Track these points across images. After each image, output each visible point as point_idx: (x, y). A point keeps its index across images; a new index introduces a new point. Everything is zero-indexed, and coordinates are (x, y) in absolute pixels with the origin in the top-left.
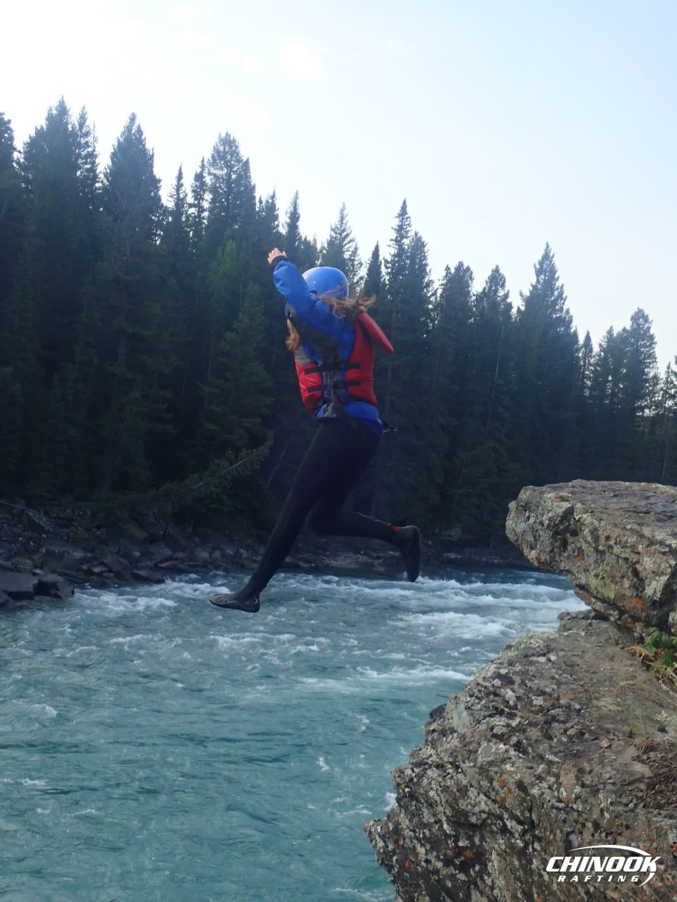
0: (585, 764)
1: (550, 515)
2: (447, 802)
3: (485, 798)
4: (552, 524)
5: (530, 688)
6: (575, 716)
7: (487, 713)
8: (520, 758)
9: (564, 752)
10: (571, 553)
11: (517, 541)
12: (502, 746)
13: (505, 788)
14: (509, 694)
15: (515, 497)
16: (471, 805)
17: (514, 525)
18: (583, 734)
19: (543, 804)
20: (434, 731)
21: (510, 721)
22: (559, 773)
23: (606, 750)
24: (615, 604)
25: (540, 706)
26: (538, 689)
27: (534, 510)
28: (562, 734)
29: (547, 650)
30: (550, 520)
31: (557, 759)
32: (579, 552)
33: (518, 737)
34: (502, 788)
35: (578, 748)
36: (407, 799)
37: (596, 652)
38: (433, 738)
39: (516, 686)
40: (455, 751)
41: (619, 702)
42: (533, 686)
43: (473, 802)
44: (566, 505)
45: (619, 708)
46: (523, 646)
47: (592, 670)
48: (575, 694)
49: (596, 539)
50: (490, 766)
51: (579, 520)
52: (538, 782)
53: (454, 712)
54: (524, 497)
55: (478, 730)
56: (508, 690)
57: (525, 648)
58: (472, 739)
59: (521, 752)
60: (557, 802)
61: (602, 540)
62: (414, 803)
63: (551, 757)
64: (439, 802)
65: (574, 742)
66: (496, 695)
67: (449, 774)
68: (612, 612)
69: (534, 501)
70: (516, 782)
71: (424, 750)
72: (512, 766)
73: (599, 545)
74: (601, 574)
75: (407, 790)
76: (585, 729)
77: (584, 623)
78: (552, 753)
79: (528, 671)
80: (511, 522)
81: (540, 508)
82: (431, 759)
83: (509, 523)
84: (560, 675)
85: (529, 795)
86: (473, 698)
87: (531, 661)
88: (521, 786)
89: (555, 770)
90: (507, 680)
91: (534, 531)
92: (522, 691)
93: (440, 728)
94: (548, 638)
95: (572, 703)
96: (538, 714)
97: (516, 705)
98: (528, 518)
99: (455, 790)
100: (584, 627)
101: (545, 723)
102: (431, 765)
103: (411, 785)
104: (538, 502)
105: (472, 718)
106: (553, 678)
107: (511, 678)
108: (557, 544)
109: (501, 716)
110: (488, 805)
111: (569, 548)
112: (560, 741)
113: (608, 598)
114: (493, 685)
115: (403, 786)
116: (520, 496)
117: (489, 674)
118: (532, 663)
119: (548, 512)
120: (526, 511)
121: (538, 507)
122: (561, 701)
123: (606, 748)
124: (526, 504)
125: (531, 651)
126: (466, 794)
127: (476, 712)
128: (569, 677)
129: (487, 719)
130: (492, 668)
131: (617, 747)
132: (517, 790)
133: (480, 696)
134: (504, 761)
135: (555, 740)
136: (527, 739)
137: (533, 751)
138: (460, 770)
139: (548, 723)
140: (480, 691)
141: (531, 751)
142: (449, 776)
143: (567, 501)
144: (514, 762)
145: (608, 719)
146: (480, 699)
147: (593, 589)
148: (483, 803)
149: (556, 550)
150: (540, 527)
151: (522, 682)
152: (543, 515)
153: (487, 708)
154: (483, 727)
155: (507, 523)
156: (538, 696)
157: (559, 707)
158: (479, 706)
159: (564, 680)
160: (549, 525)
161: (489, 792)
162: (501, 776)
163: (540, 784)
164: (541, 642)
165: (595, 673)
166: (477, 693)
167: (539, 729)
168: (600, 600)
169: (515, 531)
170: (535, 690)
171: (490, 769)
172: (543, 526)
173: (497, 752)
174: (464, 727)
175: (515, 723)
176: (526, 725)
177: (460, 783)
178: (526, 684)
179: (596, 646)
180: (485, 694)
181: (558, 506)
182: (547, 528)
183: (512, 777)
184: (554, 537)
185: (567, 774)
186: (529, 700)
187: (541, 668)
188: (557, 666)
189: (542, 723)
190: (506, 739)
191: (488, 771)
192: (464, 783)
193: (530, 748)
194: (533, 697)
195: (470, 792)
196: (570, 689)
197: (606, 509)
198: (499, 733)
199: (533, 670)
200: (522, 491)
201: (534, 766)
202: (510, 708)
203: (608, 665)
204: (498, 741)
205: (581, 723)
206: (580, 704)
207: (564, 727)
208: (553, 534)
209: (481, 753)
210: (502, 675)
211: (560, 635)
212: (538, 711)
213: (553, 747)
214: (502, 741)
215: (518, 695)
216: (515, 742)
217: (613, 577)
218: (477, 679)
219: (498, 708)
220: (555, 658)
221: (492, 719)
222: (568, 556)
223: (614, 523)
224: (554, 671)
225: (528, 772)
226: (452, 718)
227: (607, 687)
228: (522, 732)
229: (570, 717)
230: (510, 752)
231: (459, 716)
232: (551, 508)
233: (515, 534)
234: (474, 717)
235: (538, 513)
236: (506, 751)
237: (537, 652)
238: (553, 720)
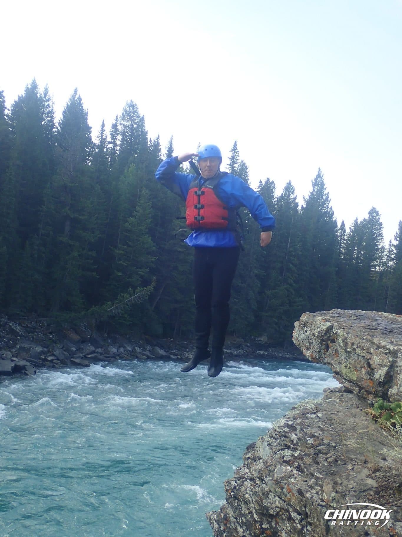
0: (338, 479)
1: (319, 330)
2: (256, 501)
3: (278, 499)
4: (320, 335)
5: (306, 433)
6: (333, 450)
7: (280, 448)
8: (299, 475)
9: (325, 471)
10: (331, 352)
11: (299, 345)
12: (289, 468)
13: (291, 493)
14: (294, 437)
15: (299, 320)
16: (270, 503)
17: (297, 336)
18: (337, 461)
19: (313, 503)
20: (249, 458)
21: (294, 453)
22: (322, 484)
23: (350, 471)
24: (357, 384)
25: (312, 444)
26: (311, 433)
27: (309, 327)
28: (324, 461)
29: (316, 410)
30: (319, 332)
31: (321, 476)
32: (336, 352)
33: (298, 462)
34: (289, 493)
35: (334, 469)
36: (232, 499)
37: (345, 412)
39: (298, 432)
40: (261, 470)
41: (359, 442)
42: (308, 432)
43: (271, 501)
44: (328, 324)
45: (358, 446)
46: (302, 407)
47: (343, 423)
48: (332, 437)
49: (346, 344)
50: (282, 479)
51: (336, 333)
52: (310, 489)
53: (260, 447)
54: (304, 319)
55: (275, 458)
56: (293, 434)
57: (303, 409)
58: (271, 464)
59: (300, 472)
60: (321, 502)
61: (349, 345)
62: (236, 501)
63: (318, 475)
64: (251, 501)
65: (332, 466)
66: (286, 437)
67: (257, 484)
68: (355, 388)
69: (309, 321)
70: (297, 489)
71: (243, 469)
72: (294, 480)
73: (347, 348)
74: (349, 365)
75: (232, 493)
76: (338, 458)
77: (338, 394)
78: (318, 472)
79: (305, 423)
80: (296, 334)
81: (313, 326)
82: (247, 475)
83: (295, 334)
84: (324, 425)
85: (305, 498)
86: (272, 439)
87: (307, 417)
88: (300, 492)
89: (320, 483)
90: (292, 428)
91: (309, 339)
92: (301, 435)
93: (253, 456)
94: (317, 403)
95: (331, 442)
96: (311, 449)
97: (297, 443)
98: (306, 331)
99: (261, 494)
100: (338, 397)
101: (315, 454)
102: (247, 479)
103: (235, 491)
104: (312, 322)
105: (271, 451)
106: (319, 427)
107: (295, 427)
108: (323, 347)
109: (288, 449)
110: (280, 503)
111: (330, 349)
112: (323, 465)
113: (353, 379)
114: (284, 431)
115: (230, 491)
116: (301, 318)
117: (282, 424)
118: (307, 418)
119: (318, 328)
120: (304, 327)
122: (324, 441)
123: (351, 469)
124: (305, 323)
125: (307, 411)
126: (267, 497)
127: (274, 447)
128: (329, 427)
129: (280, 451)
130: (283, 421)
131: (357, 469)
132: (297, 494)
133: (276, 437)
134: (290, 477)
135: (320, 464)
136: (304, 464)
138: (264, 482)
140: (276, 434)
141: (306, 471)
142: (257, 485)
143: (329, 322)
144: (296, 477)
145: (352, 452)
146: (276, 439)
147: (344, 374)
148: (277, 502)
149: (322, 350)
150: (313, 337)
151: (301, 429)
152: (315, 330)
153: (280, 445)
154: (278, 456)
155: (293, 334)
156: (311, 438)
157: (323, 445)
158: (276, 444)
159: (326, 428)
160: (318, 335)
161: (281, 495)
162: (288, 486)
163: (311, 491)
164: (313, 406)
165: (345, 424)
166: (274, 436)
167: (311, 458)
168: (348, 381)
169: (298, 339)
170: (309, 434)
171: (281, 481)
172: (315, 336)
173: (286, 471)
174: (267, 456)
175: (297, 454)
176: (303, 455)
177: (264, 490)
178: (303, 430)
179: (345, 409)
180: (279, 437)
181: (324, 325)
182: (317, 338)
183: (295, 487)
184: (321, 343)
185: (327, 485)
186: (305, 440)
187: (312, 421)
188: (322, 420)
189: (313, 454)
190: (291, 464)
191: (281, 483)
192: (266, 490)
193: (305, 469)
194: (308, 439)
195: (270, 495)
196: (330, 434)
197: (352, 326)
198: (287, 460)
199: (308, 422)
200: (302, 316)
201: (308, 480)
202: (294, 445)
203: (352, 420)
204: (286, 465)
205: (336, 454)
206: (335, 443)
207: (326, 456)
208: (320, 341)
209: (277, 472)
210: (290, 425)
211: (324, 401)
212: (310, 447)
213: (319, 469)
214: (289, 464)
215: (299, 437)
216: (297, 465)
217: (356, 367)
218: (275, 427)
219: (286, 445)
220: (321, 415)
221: (283, 451)
222: (329, 354)
223: (356, 335)
224: (320, 423)
225: (304, 484)
226: (260, 451)
227: (352, 433)
228: (301, 459)
229: (330, 451)
230: (294, 471)
231: (264, 449)
232: (319, 326)
233: (298, 341)
234: (273, 450)
235: (312, 328)
236: (291, 471)
237: (310, 412)
238: (319, 453)
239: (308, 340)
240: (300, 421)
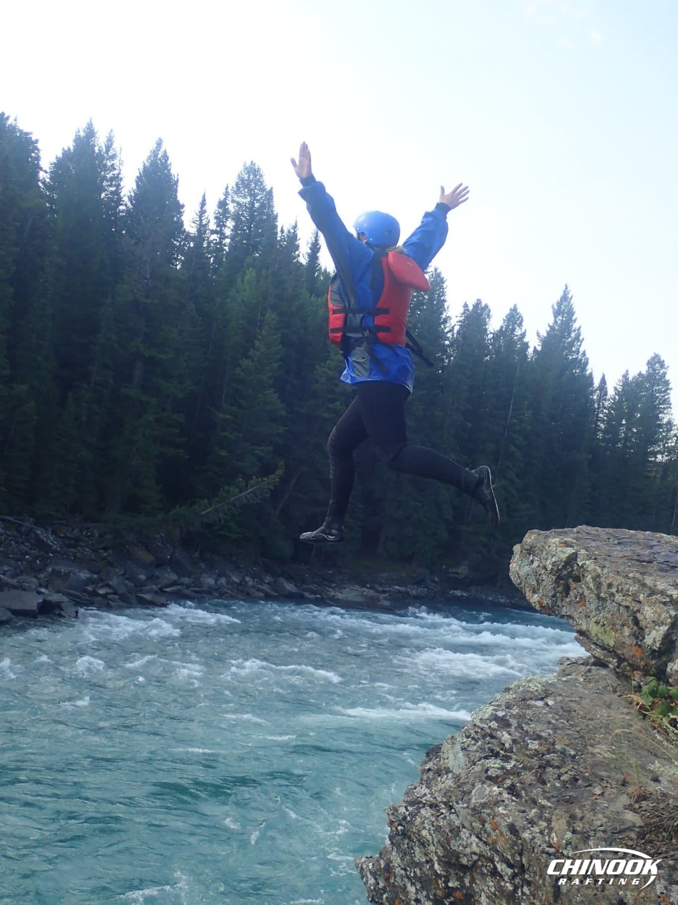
0: (577, 810)
1: (554, 559)
2: (439, 842)
3: (477, 840)
4: (556, 569)
5: (527, 732)
6: (570, 762)
7: (483, 755)
8: (513, 801)
9: (557, 797)
10: (573, 598)
11: (520, 584)
12: (495, 788)
13: (497, 831)
14: (506, 737)
15: (521, 542)
16: (463, 846)
17: (517, 568)
18: (577, 780)
19: (534, 848)
20: (429, 770)
21: (505, 764)
22: (551, 818)
23: (598, 797)
24: (615, 652)
25: (535, 750)
26: (534, 732)
27: (538, 554)
28: (556, 779)
29: (545, 694)
30: (554, 564)
31: (549, 804)
32: (581, 598)
33: (512, 780)
34: (494, 831)
35: (571, 794)
36: (400, 837)
37: (594, 699)
38: (428, 777)
39: (513, 729)
40: (450, 791)
41: (613, 750)
42: (529, 730)
43: (465, 843)
44: (570, 551)
45: (614, 756)
46: (521, 689)
47: (589, 716)
48: (570, 740)
49: (599, 586)
50: (483, 808)
51: (582, 567)
52: (529, 826)
53: (450, 752)
54: (529, 540)
55: (473, 771)
56: (504, 733)
57: (522, 692)
58: (467, 781)
59: (514, 796)
60: (548, 847)
61: (604, 588)
62: (406, 841)
63: (544, 802)
64: (431, 841)
65: (567, 787)
66: (492, 737)
67: (442, 814)
68: (611, 659)
69: (538, 545)
70: (508, 825)
71: (418, 789)
72: (504, 809)
73: (601, 592)
74: (602, 621)
75: (400, 828)
76: (578, 775)
77: (583, 669)
78: (544, 798)
79: (525, 715)
80: (515, 565)
81: (545, 553)
82: (425, 798)
83: (513, 566)
84: (557, 720)
85: (520, 839)
86: (470, 739)
87: (529, 705)
88: (512, 829)
89: (547, 815)
90: (504, 723)
91: (536, 573)
92: (518, 734)
93: (436, 768)
94: (547, 682)
95: (568, 748)
96: (533, 758)
97: (511, 748)
98: (532, 562)
99: (447, 830)
100: (583, 673)
101: (540, 767)
102: (424, 804)
103: (404, 823)
104: (543, 546)
105: (466, 759)
106: (549, 723)
107: (508, 720)
108: (560, 589)
109: (496, 758)
110: (479, 847)
111: (571, 593)
112: (553, 786)
113: (608, 645)
114: (490, 727)
115: (396, 824)
116: (524, 539)
117: (487, 716)
118: (529, 707)
119: (552, 557)
120: (530, 554)
121: (542, 551)
122: (556, 746)
123: (599, 795)
124: (531, 547)
125: (529, 695)
126: (458, 835)
127: (472, 754)
128: (565, 722)
129: (483, 761)
130: (489, 710)
131: (609, 794)
132: (508, 833)
133: (476, 737)
134: (497, 803)
135: (548, 785)
136: (521, 783)
137: (527, 795)
138: (453, 811)
139: (542, 767)
140: (476, 732)
141: (524, 795)
142: (442, 816)
143: (571, 546)
144: (507, 805)
145: (602, 766)
146: (476, 740)
147: (593, 635)
148: (474, 844)
149: (558, 595)
150: (543, 571)
151: (519, 725)
152: (547, 559)
153: (483, 749)
154: (477, 768)
155: (511, 566)
156: (534, 739)
157: (554, 752)
158: (475, 748)
159: (561, 725)
160: (552, 569)
161: (481, 834)
162: (493, 818)
163: (531, 828)
164: (539, 686)
165: (592, 719)
166: (473, 734)
167: (533, 773)
168: (600, 646)
169: (518, 574)
170: (532, 733)
171: (482, 811)
172: (547, 570)
173: (490, 794)
174: (459, 768)
175: (510, 766)
176: (521, 768)
177: (452, 824)
178: (522, 727)
179: (594, 693)
180: (482, 736)
181: (562, 552)
182: (551, 573)
183: (504, 820)
184: (557, 582)
185: (558, 819)
186: (525, 743)
187: (538, 713)
188: (554, 711)
189: (537, 767)
190: (500, 782)
191: (481, 813)
192: (456, 824)
193: (523, 792)
194: (529, 741)
195: (462, 833)
196: (566, 734)
197: (609, 556)
198: (494, 776)
199: (531, 713)
200: (527, 535)
201: (527, 810)
202: (506, 751)
203: (604, 712)
204: (492, 783)
205: (575, 769)
206: (575, 750)
207: (558, 772)
208: (556, 579)
209: (475, 795)
210: (499, 717)
211: (558, 680)
212: (533, 755)
213: (546, 792)
214: (496, 783)
215: (514, 738)
216: (509, 785)
217: (614, 625)
218: (474, 720)
219: (493, 750)
220: (553, 703)
221: (487, 761)
222: (570, 601)
223: (616, 571)
224: (551, 716)
225: (520, 816)
226: (448, 759)
227: (603, 734)
228: (516, 775)
229: (565, 763)
230: (503, 794)
231: (455, 757)
232: (555, 553)
233: (519, 577)
234: (470, 758)
235: (542, 557)
236: (500, 793)
237: (535, 696)
238: (547, 765)
239: (536, 576)
240: (517, 711)
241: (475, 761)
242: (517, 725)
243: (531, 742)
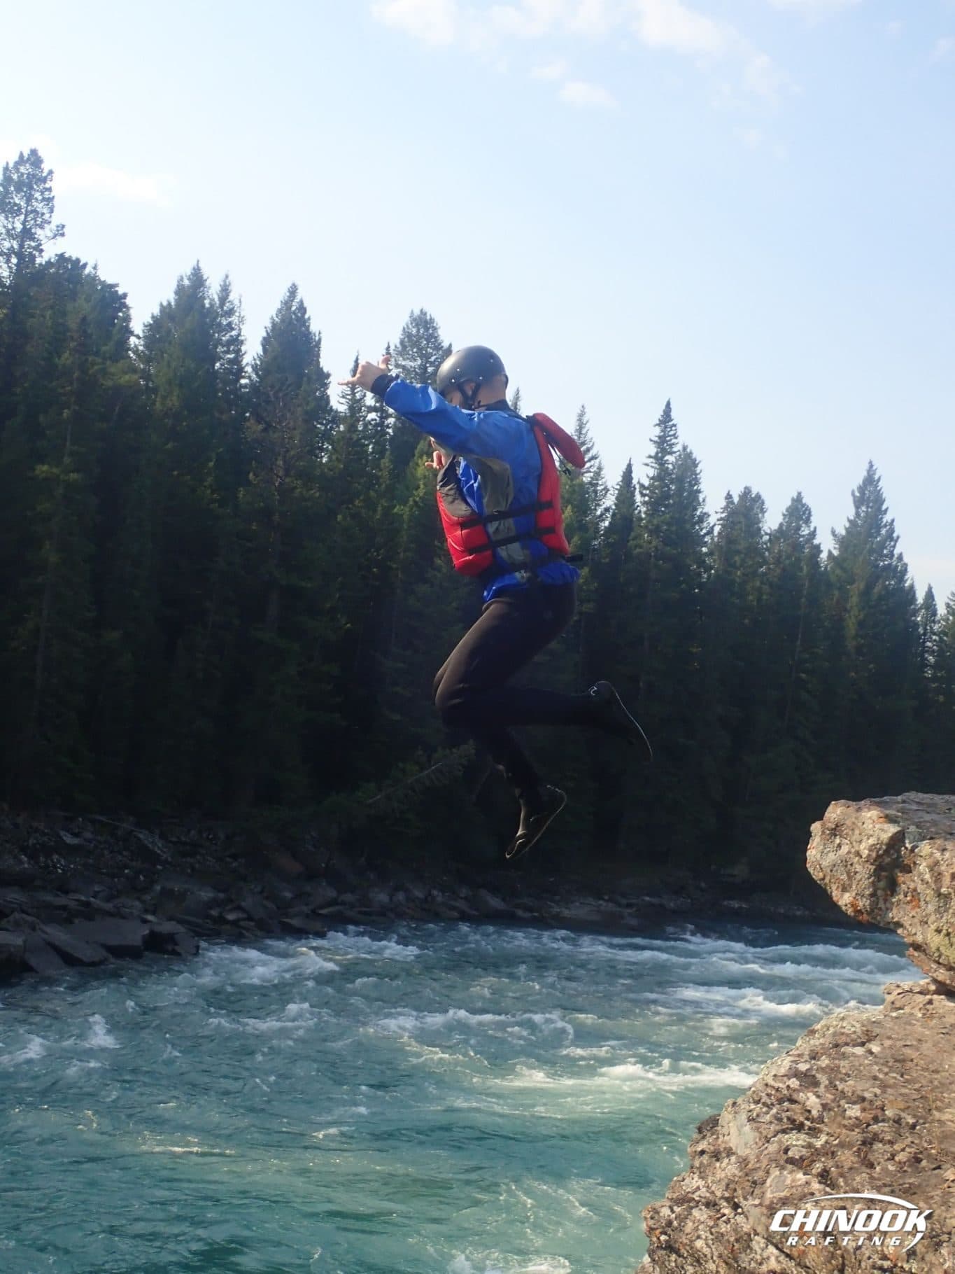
0: (922, 1205)
1: (871, 841)
2: (721, 1256)
3: (776, 1252)
4: (874, 855)
5: (842, 1092)
6: (907, 1134)
7: (778, 1128)
8: (827, 1193)
9: (891, 1185)
10: (902, 897)
11: (823, 879)
12: (800, 1176)
14: (812, 1101)
15: (821, 818)
16: (756, 1262)
17: (818, 856)
18: (919, 1160)
19: (860, 1262)
20: (702, 1152)
21: (813, 1140)
23: (951, 1184)
25: (857, 1118)
26: (853, 1093)
27: (847, 834)
28: (888, 1160)
29: (868, 1037)
30: (871, 848)
32: (913, 896)
33: (823, 1162)
35: (911, 1181)
36: (664, 1252)
37: (938, 1042)
38: (701, 1163)
39: (821, 1089)
40: (733, 1181)
42: (846, 1089)
43: (758, 1257)
44: (894, 828)
46: (832, 1030)
47: (932, 1068)
48: (906, 1102)
49: (938, 877)
50: (784, 1204)
51: (912, 851)
53: (730, 1125)
54: (833, 816)
55: (766, 1152)
56: (810, 1094)
57: (834, 1034)
58: (758, 1165)
59: (828, 1186)
60: (881, 1259)
61: (947, 879)
62: (674, 1257)
64: (709, 1256)
65: (905, 1171)
66: (793, 1101)
67: (724, 1215)
69: (847, 822)
71: (688, 1180)
73: (941, 887)
74: (945, 928)
75: (663, 1238)
76: (921, 1153)
77: (921, 999)
78: (873, 1188)
79: (839, 1067)
80: (814, 852)
81: (857, 832)
82: (697, 1194)
83: (812, 853)
84: (886, 1074)
85: (840, 1249)
86: (760, 1105)
87: (844, 1054)
90: (809, 1080)
91: (846, 863)
92: (830, 1097)
93: (712, 1148)
94: (868, 1020)
95: (903, 1115)
96: (853, 1130)
97: (821, 1117)
98: (839, 846)
99: (732, 1239)
100: (921, 1005)
101: (864, 1143)
102: (698, 1202)
103: (669, 1231)
104: (854, 823)
105: (757, 1134)
106: (875, 1078)
107: (814, 1076)
108: (882, 884)
109: (799, 1131)
110: (780, 1262)
111: (898, 890)
112: (885, 1170)
114: (788, 1086)
115: (657, 1232)
116: (827, 814)
117: (782, 1071)
118: (844, 1056)
119: (868, 839)
120: (836, 835)
121: (853, 830)
122: (887, 1112)
123: (952, 1181)
124: (837, 826)
125: (843, 1039)
126: (749, 1246)
127: (764, 1126)
128: (898, 1077)
129: (780, 1136)
130: (785, 1063)
133: (769, 1102)
134: (803, 1198)
135: (878, 1168)
136: (837, 1167)
137: (846, 1183)
138: (740, 1210)
139: (868, 1143)
140: (769, 1095)
141: (842, 1184)
142: (724, 1219)
143: (895, 822)
146: (769, 1107)
147: (933, 949)
148: (773, 1259)
149: (879, 893)
150: (856, 859)
151: (831, 1083)
152: (860, 842)
153: (780, 1120)
154: (772, 1148)
155: (808, 853)
156: (854, 1103)
157: (883, 1121)
158: (768, 1118)
159: (892, 1081)
160: (869, 855)
161: (782, 1243)
164: (858, 1025)
165: (937, 1072)
166: (765, 1099)
167: (854, 1152)
168: (944, 965)
169: (820, 865)
170: (850, 1094)
172: (861, 857)
173: (793, 1184)
174: (746, 1147)
175: (820, 1143)
176: (836, 1145)
177: (739, 1229)
178: (835, 1086)
179: (938, 1034)
180: (777, 1100)
181: (883, 830)
182: (867, 861)
184: (876, 874)
186: (840, 1108)
187: (857, 1064)
188: (882, 1061)
189: (859, 1143)
190: (806, 1166)
192: (745, 1230)
193: (841, 1180)
194: (846, 1106)
195: (754, 1242)
196: (901, 1094)
197: (951, 834)
198: (797, 1157)
199: (847, 1065)
200: (830, 808)
202: (813, 1120)
204: (795, 1168)
205: (916, 1144)
206: (915, 1116)
207: (891, 1149)
208: (875, 870)
209: (771, 1186)
210: (802, 1073)
211: (886, 1016)
212: (853, 1126)
213: (875, 1179)
214: (801, 1168)
215: (824, 1102)
216: (819, 1170)
218: (765, 1078)
219: (795, 1121)
220: (879, 1049)
221: (787, 1136)
222: (898, 901)
224: (877, 1068)
226: (729, 1134)
228: (830, 1156)
229: (900, 1135)
230: (813, 1184)
231: (739, 1131)
232: (871, 833)
233: (821, 869)
234: (761, 1133)
235: (854, 838)
236: (807, 1183)
237: (852, 1040)
238: (874, 1140)
239: (846, 866)
240: (827, 1062)
241: (769, 1136)
242: (827, 1082)
243: (849, 1107)
